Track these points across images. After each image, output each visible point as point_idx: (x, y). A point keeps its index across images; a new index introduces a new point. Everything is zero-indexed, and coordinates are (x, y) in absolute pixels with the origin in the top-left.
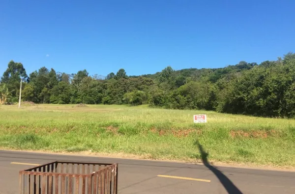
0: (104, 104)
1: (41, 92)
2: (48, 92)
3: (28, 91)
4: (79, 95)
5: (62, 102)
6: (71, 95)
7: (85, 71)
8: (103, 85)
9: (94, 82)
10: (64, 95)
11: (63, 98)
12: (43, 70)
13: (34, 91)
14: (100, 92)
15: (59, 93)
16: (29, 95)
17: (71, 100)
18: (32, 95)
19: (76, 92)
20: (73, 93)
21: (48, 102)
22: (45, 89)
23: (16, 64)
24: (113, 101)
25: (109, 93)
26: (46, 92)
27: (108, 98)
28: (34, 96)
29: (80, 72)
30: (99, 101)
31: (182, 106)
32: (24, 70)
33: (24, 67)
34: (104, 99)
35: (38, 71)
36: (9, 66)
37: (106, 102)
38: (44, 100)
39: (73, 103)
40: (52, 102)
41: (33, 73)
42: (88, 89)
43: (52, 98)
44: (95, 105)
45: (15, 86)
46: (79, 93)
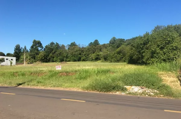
0: (83, 61)
1: (49, 56)
2: (53, 56)
3: (41, 56)
4: (69, 57)
5: (60, 61)
6: (64, 57)
7: (74, 42)
8: (82, 50)
9: (77, 49)
10: (61, 57)
11: (60, 59)
12: (52, 43)
13: (45, 56)
14: (80, 54)
15: (58, 56)
16: (42, 58)
17: (64, 60)
18: (43, 58)
19: (67, 55)
20: (66, 55)
21: (53, 61)
22: (51, 55)
23: (37, 41)
24: (87, 59)
25: (85, 55)
26: (51, 56)
27: (84, 57)
28: (44, 59)
29: (72, 44)
30: (79, 60)
31: (118, 60)
32: (41, 44)
33: (41, 43)
34: (82, 59)
35: (49, 44)
36: (33, 42)
37: (84, 60)
38: (51, 60)
39: (66, 61)
40: (55, 61)
41: (47, 46)
42: (74, 53)
43: (55, 59)
44: (77, 62)
45: (35, 54)
46: (69, 55)
